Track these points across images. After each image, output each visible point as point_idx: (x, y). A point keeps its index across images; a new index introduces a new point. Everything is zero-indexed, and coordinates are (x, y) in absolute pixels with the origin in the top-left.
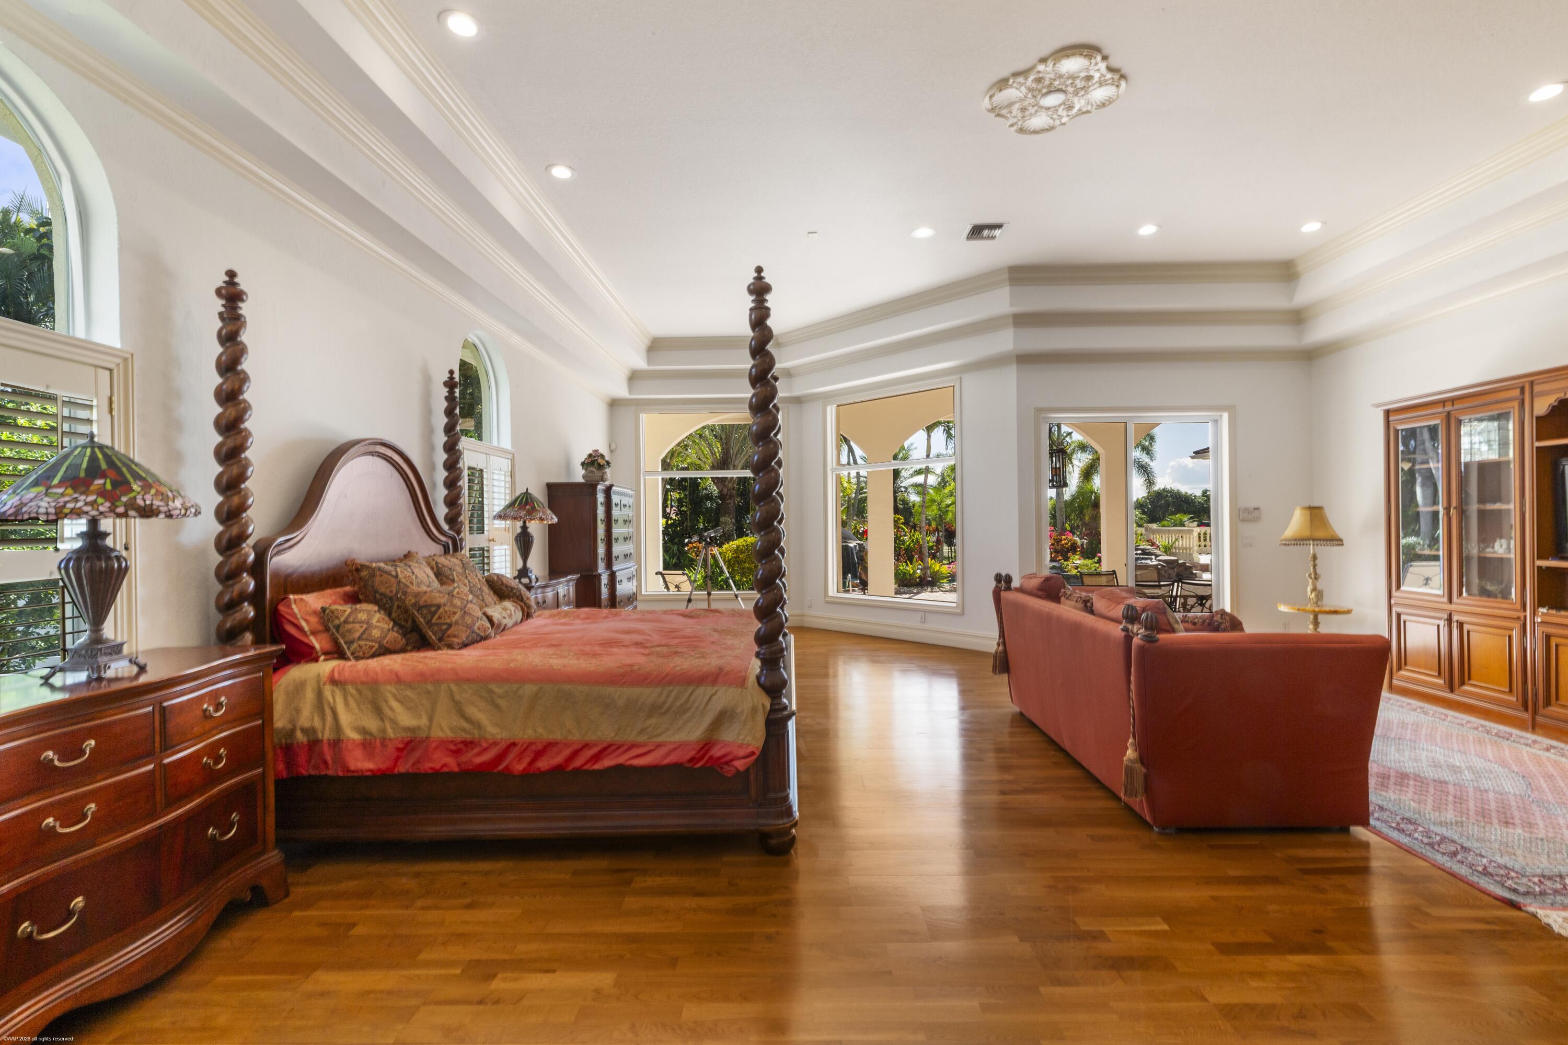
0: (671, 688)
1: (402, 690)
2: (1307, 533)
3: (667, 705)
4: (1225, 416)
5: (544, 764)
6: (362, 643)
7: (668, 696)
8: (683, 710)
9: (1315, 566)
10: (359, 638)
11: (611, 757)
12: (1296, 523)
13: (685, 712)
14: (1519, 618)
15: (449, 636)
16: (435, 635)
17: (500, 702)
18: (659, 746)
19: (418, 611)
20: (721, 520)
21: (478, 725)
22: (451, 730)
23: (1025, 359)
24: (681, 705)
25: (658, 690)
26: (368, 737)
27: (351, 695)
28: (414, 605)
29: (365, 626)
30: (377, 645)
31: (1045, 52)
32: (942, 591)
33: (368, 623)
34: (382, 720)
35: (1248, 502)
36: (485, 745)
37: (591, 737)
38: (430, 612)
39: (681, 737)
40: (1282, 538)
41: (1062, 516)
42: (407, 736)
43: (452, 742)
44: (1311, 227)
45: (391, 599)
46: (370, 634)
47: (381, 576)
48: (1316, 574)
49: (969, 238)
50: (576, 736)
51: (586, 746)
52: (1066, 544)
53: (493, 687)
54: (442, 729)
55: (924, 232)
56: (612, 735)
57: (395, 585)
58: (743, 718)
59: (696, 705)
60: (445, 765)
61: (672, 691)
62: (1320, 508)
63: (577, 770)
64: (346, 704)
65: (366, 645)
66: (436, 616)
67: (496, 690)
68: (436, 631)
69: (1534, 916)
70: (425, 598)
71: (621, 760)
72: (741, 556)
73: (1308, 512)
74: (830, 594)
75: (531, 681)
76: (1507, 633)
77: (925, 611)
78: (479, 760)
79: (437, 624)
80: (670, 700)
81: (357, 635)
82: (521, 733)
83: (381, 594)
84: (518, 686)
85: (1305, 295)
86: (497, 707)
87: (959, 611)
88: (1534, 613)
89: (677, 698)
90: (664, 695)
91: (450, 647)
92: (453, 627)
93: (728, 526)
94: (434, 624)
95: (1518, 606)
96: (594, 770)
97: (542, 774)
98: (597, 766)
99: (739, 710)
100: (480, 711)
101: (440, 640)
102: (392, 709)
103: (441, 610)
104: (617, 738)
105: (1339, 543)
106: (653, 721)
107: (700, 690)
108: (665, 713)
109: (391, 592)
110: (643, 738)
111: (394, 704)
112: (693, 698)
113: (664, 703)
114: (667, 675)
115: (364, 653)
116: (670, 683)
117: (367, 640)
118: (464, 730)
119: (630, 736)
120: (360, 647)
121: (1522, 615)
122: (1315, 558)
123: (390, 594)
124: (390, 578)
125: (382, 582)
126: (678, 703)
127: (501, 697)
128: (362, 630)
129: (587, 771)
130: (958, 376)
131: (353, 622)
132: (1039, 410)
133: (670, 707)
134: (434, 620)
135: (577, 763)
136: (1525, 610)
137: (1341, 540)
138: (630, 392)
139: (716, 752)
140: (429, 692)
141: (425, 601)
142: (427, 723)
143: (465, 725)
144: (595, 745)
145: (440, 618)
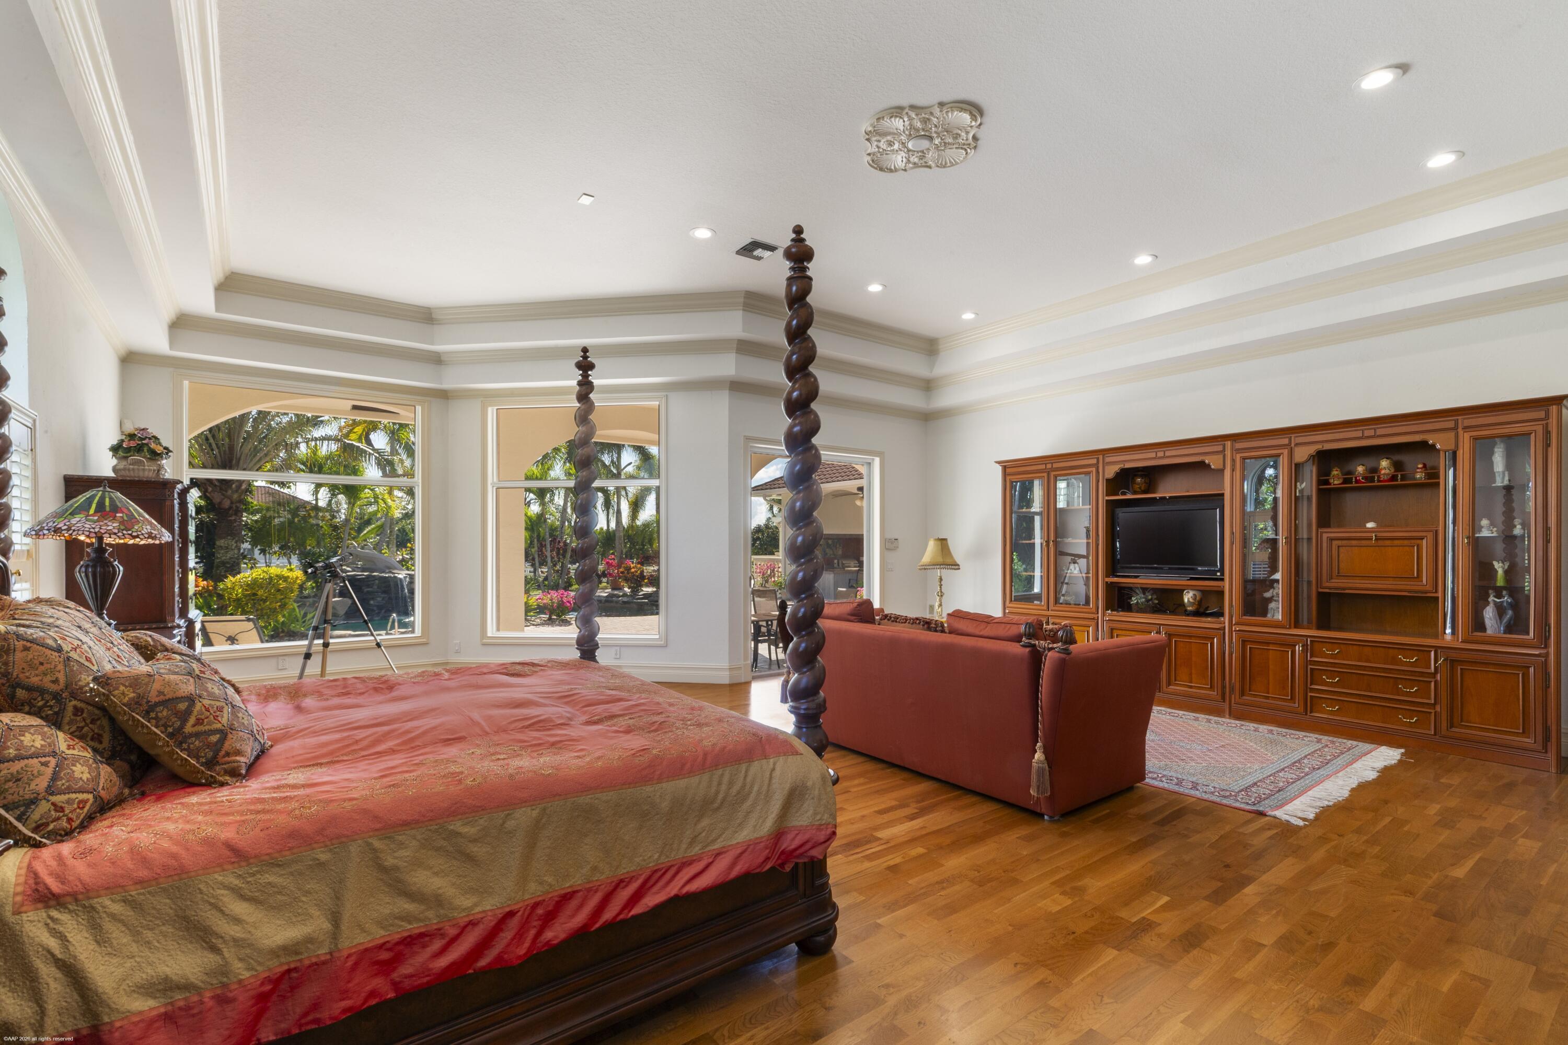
0: (720, 772)
1: (253, 875)
2: (940, 560)
3: (720, 796)
4: (877, 460)
5: (557, 932)
6: (59, 799)
7: (720, 784)
8: (742, 796)
9: (941, 586)
10: (51, 790)
11: (655, 889)
12: (930, 551)
13: (744, 799)
14: (1094, 619)
15: (228, 754)
16: (197, 758)
17: (474, 849)
18: (718, 854)
19: (146, 714)
20: (218, 543)
21: (437, 901)
22: (380, 924)
23: (737, 387)
24: (739, 792)
25: (706, 777)
26: (179, 997)
27: (113, 917)
28: (136, 703)
29: (53, 762)
30: (90, 796)
31: (946, 98)
32: (533, 625)
33: (54, 754)
34: (214, 949)
35: (891, 535)
36: (453, 932)
37: (626, 868)
38: (177, 713)
39: (745, 835)
40: (921, 564)
41: (621, 544)
42: (276, 966)
43: (381, 947)
44: (968, 316)
45: (56, 696)
46: (71, 777)
47: (26, 649)
48: (941, 592)
49: (738, 253)
50: (606, 875)
51: (620, 884)
52: (636, 572)
53: (457, 826)
54: (363, 930)
55: (703, 234)
56: (656, 856)
57: (60, 667)
58: (816, 792)
59: (756, 788)
60: (373, 994)
61: (722, 775)
62: (945, 540)
63: (611, 925)
64: (100, 938)
65: (69, 802)
66: (192, 720)
67: (465, 830)
68: (198, 749)
69: (1275, 817)
70: (156, 686)
71: (673, 889)
72: (260, 593)
73: (939, 543)
74: (489, 634)
75: (524, 802)
76: (1086, 629)
77: (621, 646)
78: (443, 962)
79: (197, 735)
80: (724, 787)
81: (42, 784)
82: (520, 893)
83: (30, 689)
84: (502, 815)
85: (940, 370)
86: (470, 859)
87: (662, 643)
88: (1104, 615)
89: (731, 784)
90: (715, 783)
91: (234, 773)
92: (230, 736)
93: (232, 553)
94: (191, 735)
95: (1094, 610)
96: (635, 917)
97: (554, 949)
98: (637, 910)
99: (809, 784)
100: (436, 874)
101: (211, 763)
102: (237, 921)
103: (198, 706)
104: (663, 859)
105: (957, 567)
106: (705, 822)
107: (755, 767)
108: (718, 808)
109: (56, 681)
110: (696, 850)
111: (239, 908)
112: (749, 779)
113: (717, 793)
114: (705, 755)
115: (70, 820)
116: (716, 765)
117: (69, 790)
118: (407, 918)
119: (680, 852)
120: (58, 808)
121: (1096, 616)
122: (941, 579)
123: (54, 688)
124: (49, 652)
125: (31, 665)
126: (734, 790)
127: (474, 841)
128: (49, 771)
129: (623, 921)
130: (665, 394)
131: (19, 758)
132: (748, 439)
133: (724, 799)
134: (188, 728)
135: (608, 915)
136: (1098, 613)
137: (958, 565)
138: (172, 346)
139: (789, 843)
140: (321, 865)
141: (161, 693)
142: (327, 926)
143: (409, 907)
144: (632, 879)
145: (199, 722)
